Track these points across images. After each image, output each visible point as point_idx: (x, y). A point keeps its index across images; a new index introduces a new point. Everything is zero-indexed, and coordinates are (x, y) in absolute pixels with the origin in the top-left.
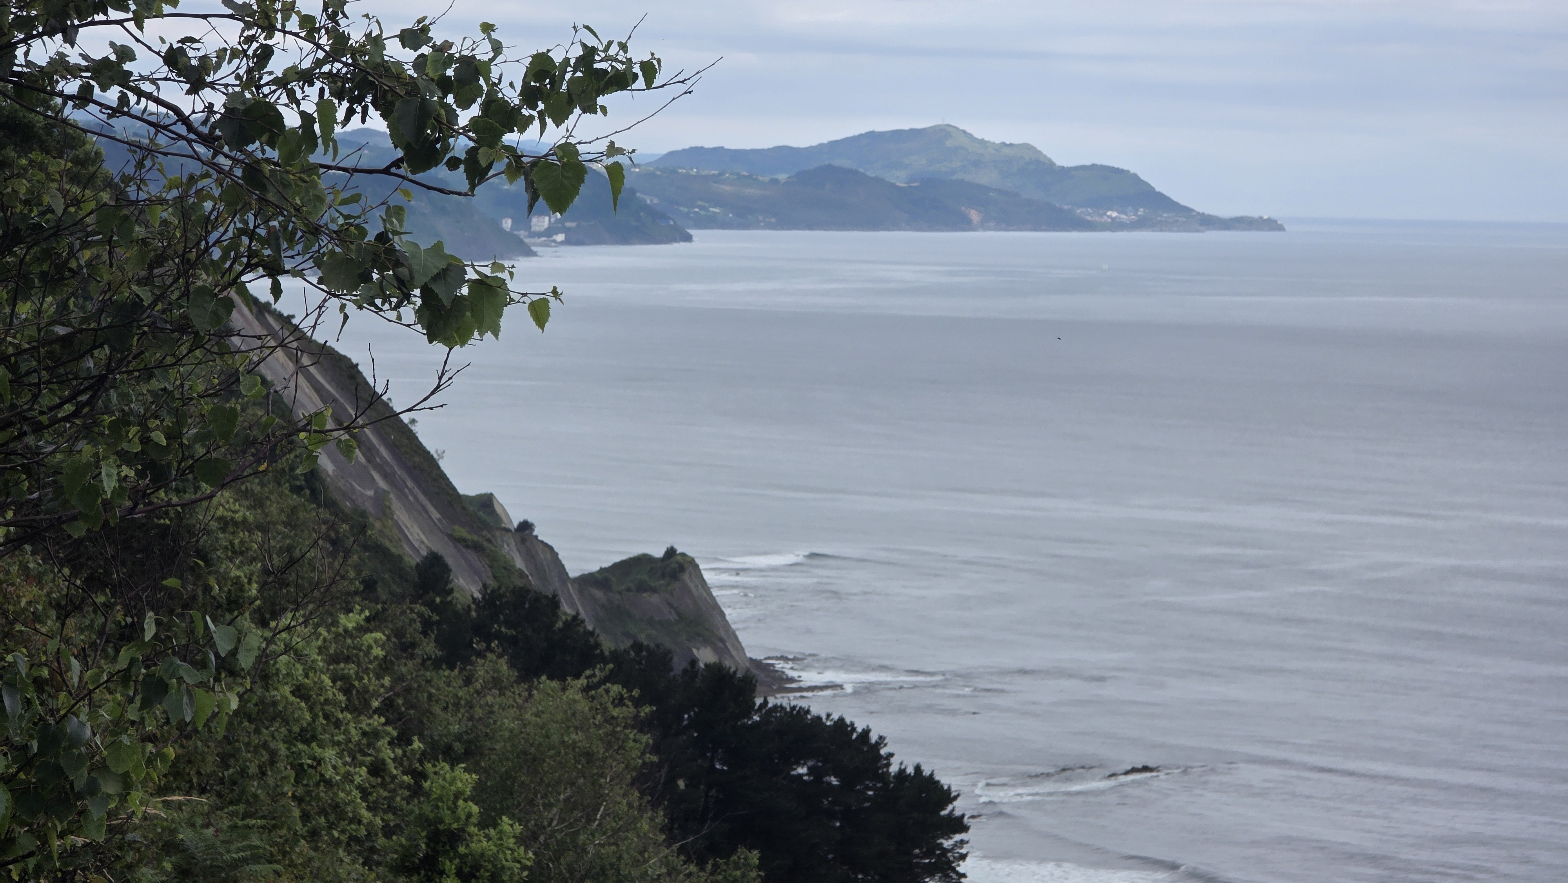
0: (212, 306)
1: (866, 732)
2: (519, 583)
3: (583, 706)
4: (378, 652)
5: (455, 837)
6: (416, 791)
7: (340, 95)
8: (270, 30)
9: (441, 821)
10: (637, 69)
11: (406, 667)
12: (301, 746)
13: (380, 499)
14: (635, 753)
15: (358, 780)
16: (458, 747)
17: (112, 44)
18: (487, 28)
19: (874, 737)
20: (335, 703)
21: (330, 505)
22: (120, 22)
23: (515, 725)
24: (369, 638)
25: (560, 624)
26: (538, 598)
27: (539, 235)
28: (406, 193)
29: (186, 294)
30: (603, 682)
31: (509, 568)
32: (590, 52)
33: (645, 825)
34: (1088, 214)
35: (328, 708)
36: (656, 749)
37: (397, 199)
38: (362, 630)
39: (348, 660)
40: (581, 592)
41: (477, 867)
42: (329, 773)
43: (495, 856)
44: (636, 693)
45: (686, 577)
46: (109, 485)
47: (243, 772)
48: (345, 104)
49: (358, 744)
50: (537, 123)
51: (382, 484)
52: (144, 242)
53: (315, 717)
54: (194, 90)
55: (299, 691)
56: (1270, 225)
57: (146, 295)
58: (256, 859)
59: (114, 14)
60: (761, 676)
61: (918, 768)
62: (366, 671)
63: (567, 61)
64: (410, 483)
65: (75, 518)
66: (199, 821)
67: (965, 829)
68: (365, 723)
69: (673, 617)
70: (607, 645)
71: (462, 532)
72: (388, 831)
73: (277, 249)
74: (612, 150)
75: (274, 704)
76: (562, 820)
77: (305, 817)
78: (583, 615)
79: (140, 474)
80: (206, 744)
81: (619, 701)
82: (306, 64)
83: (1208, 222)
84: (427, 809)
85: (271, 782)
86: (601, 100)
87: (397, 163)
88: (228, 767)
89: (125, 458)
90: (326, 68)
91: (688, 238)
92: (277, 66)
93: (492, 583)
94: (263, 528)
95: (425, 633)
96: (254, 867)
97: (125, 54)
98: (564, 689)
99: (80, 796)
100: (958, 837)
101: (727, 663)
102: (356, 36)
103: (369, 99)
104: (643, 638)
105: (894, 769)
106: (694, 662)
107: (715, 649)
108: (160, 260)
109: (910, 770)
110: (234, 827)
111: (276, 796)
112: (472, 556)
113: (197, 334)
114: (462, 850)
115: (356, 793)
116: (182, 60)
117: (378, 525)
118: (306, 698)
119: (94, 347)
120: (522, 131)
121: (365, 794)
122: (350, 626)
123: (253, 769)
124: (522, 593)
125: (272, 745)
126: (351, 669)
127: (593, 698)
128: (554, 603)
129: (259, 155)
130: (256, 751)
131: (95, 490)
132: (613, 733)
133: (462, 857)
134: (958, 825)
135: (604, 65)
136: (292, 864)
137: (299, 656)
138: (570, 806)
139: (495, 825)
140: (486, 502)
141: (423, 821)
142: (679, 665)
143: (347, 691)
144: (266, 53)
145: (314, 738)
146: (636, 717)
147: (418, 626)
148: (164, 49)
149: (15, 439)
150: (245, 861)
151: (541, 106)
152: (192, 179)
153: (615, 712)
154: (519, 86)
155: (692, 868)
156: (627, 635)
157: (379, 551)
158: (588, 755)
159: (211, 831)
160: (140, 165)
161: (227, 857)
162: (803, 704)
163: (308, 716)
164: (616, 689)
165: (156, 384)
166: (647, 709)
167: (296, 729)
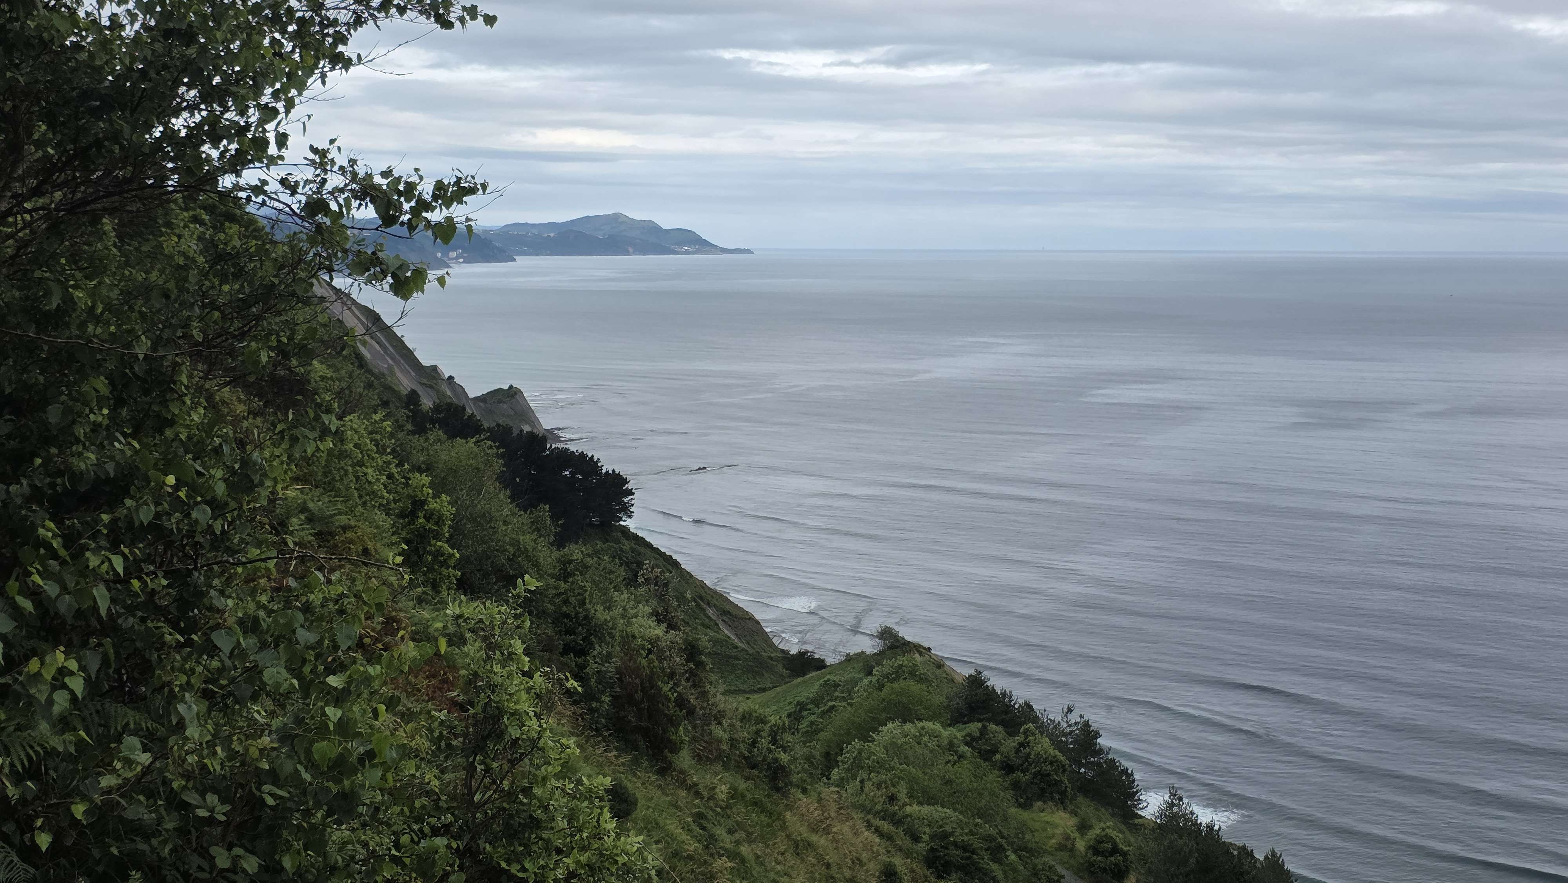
0: (304, 285)
1: (592, 457)
2: (449, 401)
3: (475, 449)
4: (389, 429)
5: (423, 503)
6: (407, 485)
7: (356, 198)
8: (325, 171)
9: (417, 496)
10: (479, 186)
11: (400, 435)
12: (358, 468)
13: (390, 368)
14: (497, 468)
15: (382, 481)
16: (423, 466)
17: (259, 179)
18: (417, 170)
19: (595, 459)
20: (372, 450)
21: (369, 371)
22: (260, 168)
23: (446, 458)
24: (385, 423)
25: (466, 417)
26: (457, 407)
27: (453, 259)
28: (384, 237)
29: (294, 280)
30: (484, 440)
31: (444, 395)
32: (459, 180)
33: (502, 496)
34: (677, 249)
35: (369, 452)
36: (504, 465)
37: (380, 241)
38: (382, 421)
39: (376, 433)
40: (474, 404)
41: (432, 514)
42: (370, 479)
43: (440, 510)
44: (497, 444)
45: (517, 397)
46: (264, 359)
47: (333, 479)
48: (358, 202)
49: (382, 466)
50: (438, 208)
51: (390, 362)
52: (276, 260)
53: (363, 456)
54: (292, 195)
55: (356, 446)
56: (748, 251)
57: (276, 281)
58: (340, 514)
59: (257, 164)
60: (549, 436)
61: (613, 471)
62: (384, 437)
63: (450, 183)
64: (402, 361)
65: (250, 374)
66: (316, 499)
67: (633, 494)
68: (385, 458)
69: (512, 413)
70: (486, 425)
71: (425, 381)
72: (395, 501)
73: (331, 261)
74: (468, 219)
75: (346, 451)
76: (467, 495)
77: (360, 497)
78: (475, 413)
79: (278, 355)
80: (317, 467)
81: (491, 447)
82: (341, 186)
83: (724, 251)
84: (411, 491)
85: (345, 483)
86: (464, 199)
87: (380, 226)
88: (327, 477)
89: (270, 348)
90: (349, 187)
91: (514, 260)
92: (329, 186)
93: (437, 401)
94: (339, 380)
95: (407, 421)
96: (339, 517)
97: (265, 183)
98: (467, 442)
99: (256, 486)
100: (630, 497)
101: (535, 431)
102: (361, 174)
103: (368, 199)
104: (500, 422)
105: (604, 471)
106: (522, 431)
107: (530, 426)
108: (282, 267)
109: (610, 472)
110: (330, 501)
111: (348, 488)
112: (429, 390)
113: (298, 297)
114: (426, 508)
115: (382, 486)
116: (287, 183)
117: (389, 379)
118: (359, 448)
119: (256, 303)
120: (432, 211)
121: (385, 487)
122: (377, 419)
123: (338, 478)
124: (450, 405)
125: (346, 468)
126: (378, 437)
127: (479, 446)
128: (464, 408)
129: (321, 221)
130: (338, 470)
131: (258, 362)
132: (488, 460)
133: (426, 510)
134: (630, 492)
135: (466, 185)
136: (355, 516)
137: (356, 432)
138: (471, 489)
139: (439, 498)
140: (434, 368)
141: (409, 496)
142: (515, 432)
143: (377, 445)
144: (324, 181)
145: (363, 465)
146: (497, 454)
147: (405, 418)
148: (279, 178)
149: (223, 341)
150: (335, 515)
151: (440, 202)
152: (295, 233)
153: (489, 451)
154: (431, 194)
155: (522, 513)
156: (494, 421)
157: (388, 388)
158: (478, 469)
159: (321, 503)
160: (272, 228)
161: (328, 513)
162: (567, 446)
163: (360, 455)
164: (490, 443)
165: (283, 318)
166: (502, 450)
167: (355, 461)
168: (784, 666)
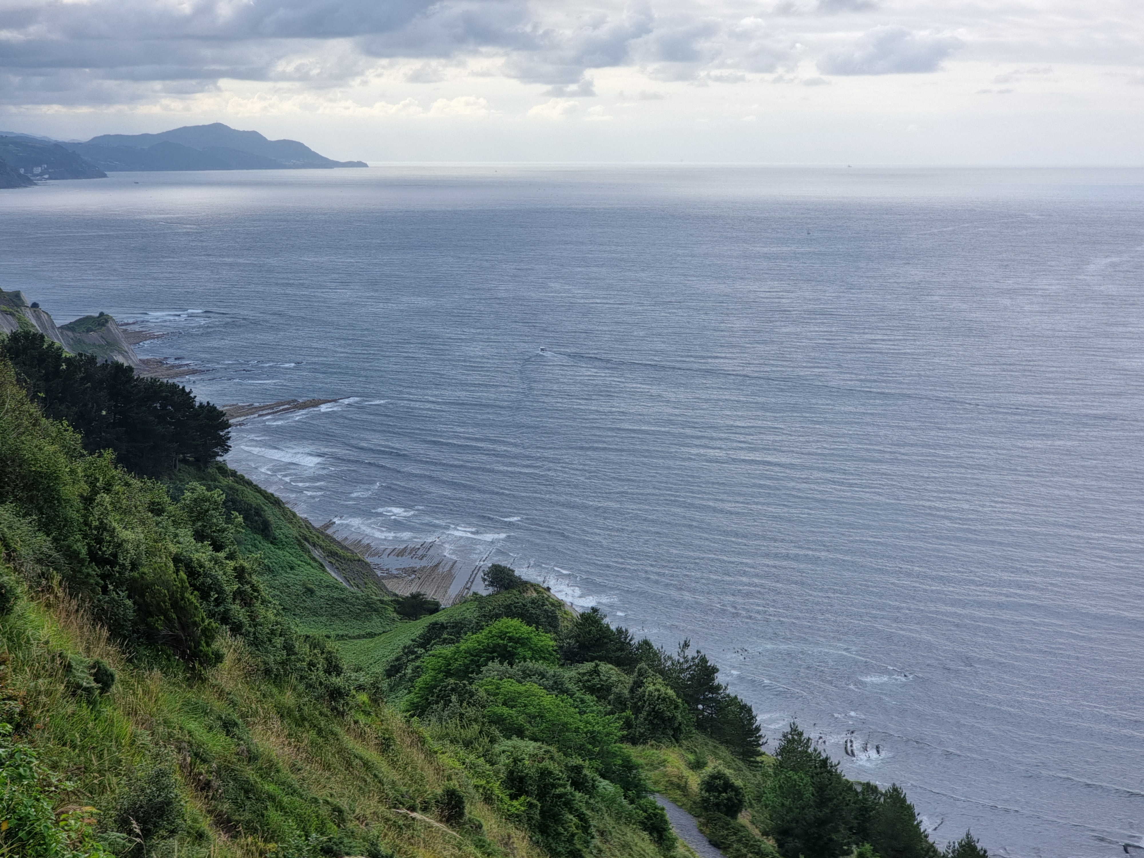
1: (184, 388)
2: (32, 330)
19: (187, 390)
27: (37, 175)
31: (28, 324)
40: (61, 333)
45: (108, 324)
56: (361, 165)
61: (208, 403)
67: (229, 427)
69: (104, 343)
71: (6, 308)
83: (336, 164)
91: (105, 176)
100: (227, 430)
104: (85, 351)
105: (197, 404)
109: (204, 403)
112: (9, 317)
134: (226, 425)
140: (17, 294)
142: (100, 361)
156: (78, 350)
168: (395, 611)
